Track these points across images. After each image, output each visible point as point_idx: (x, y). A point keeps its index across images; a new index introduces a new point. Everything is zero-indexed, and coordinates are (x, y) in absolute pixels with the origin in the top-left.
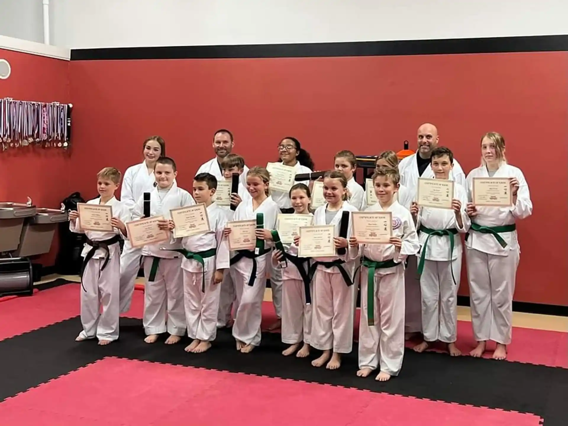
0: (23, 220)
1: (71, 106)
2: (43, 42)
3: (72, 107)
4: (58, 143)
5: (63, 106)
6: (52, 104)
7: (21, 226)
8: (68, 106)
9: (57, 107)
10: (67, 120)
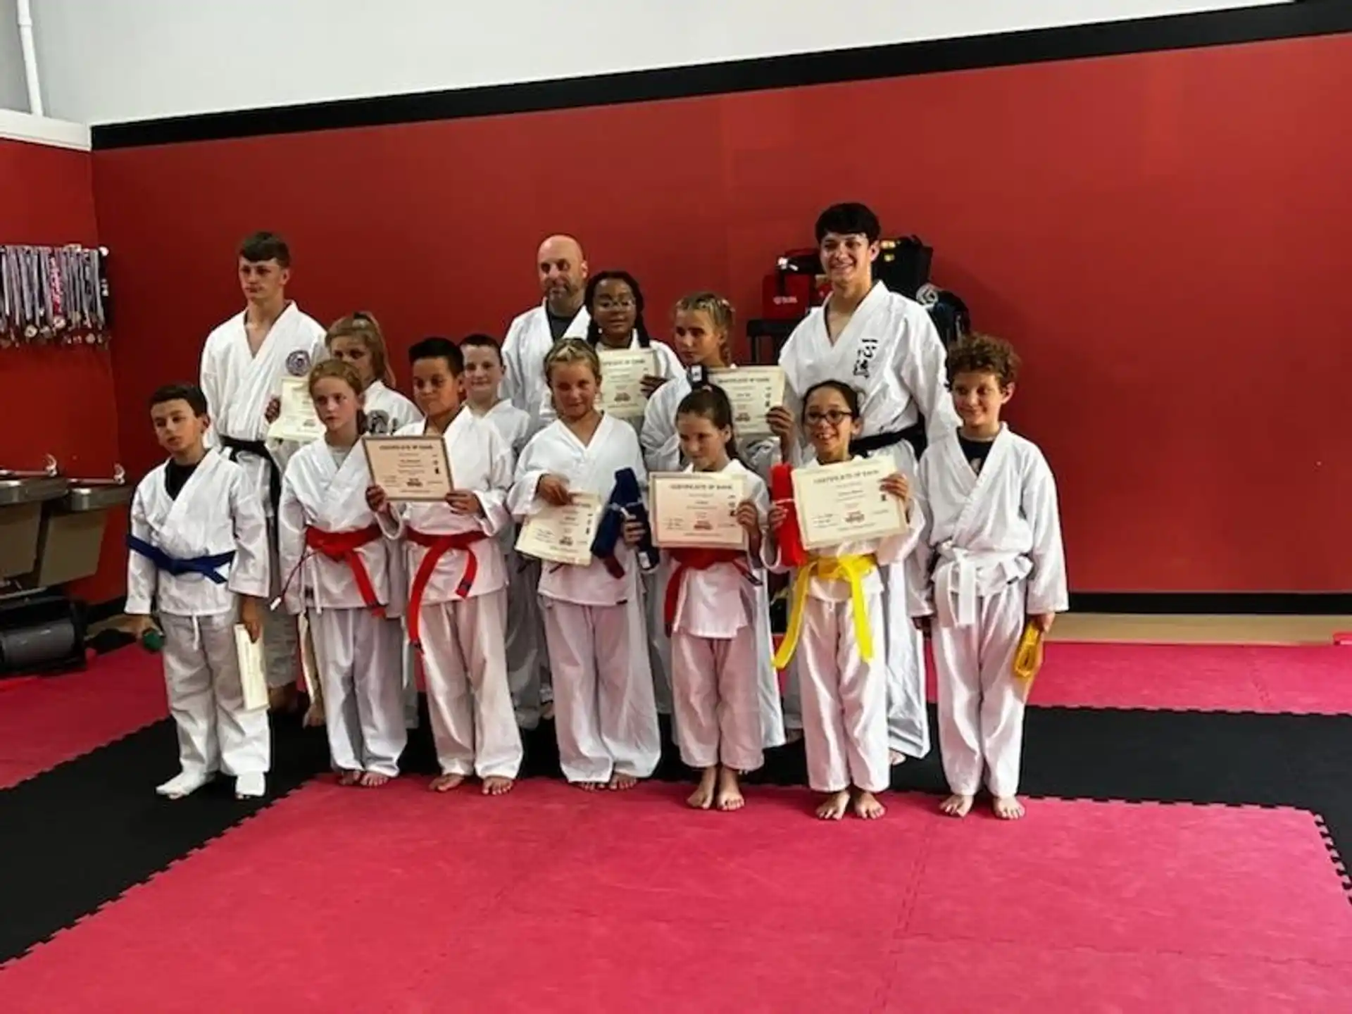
0: (39, 507)
1: (105, 251)
2: (28, 110)
3: (109, 254)
4: (87, 334)
5: (89, 253)
6: (66, 249)
7: (37, 519)
8: (100, 253)
9: (78, 255)
10: (101, 284)
